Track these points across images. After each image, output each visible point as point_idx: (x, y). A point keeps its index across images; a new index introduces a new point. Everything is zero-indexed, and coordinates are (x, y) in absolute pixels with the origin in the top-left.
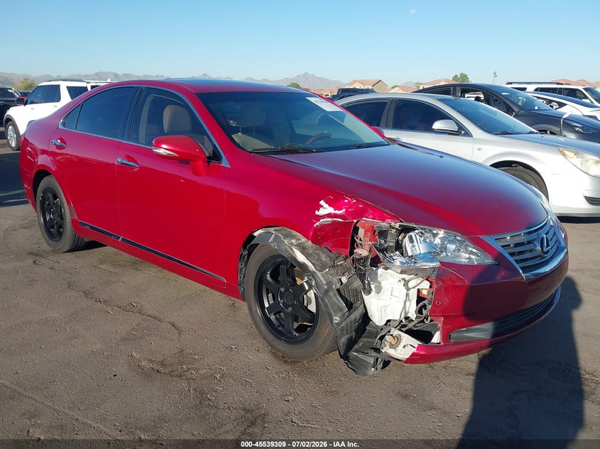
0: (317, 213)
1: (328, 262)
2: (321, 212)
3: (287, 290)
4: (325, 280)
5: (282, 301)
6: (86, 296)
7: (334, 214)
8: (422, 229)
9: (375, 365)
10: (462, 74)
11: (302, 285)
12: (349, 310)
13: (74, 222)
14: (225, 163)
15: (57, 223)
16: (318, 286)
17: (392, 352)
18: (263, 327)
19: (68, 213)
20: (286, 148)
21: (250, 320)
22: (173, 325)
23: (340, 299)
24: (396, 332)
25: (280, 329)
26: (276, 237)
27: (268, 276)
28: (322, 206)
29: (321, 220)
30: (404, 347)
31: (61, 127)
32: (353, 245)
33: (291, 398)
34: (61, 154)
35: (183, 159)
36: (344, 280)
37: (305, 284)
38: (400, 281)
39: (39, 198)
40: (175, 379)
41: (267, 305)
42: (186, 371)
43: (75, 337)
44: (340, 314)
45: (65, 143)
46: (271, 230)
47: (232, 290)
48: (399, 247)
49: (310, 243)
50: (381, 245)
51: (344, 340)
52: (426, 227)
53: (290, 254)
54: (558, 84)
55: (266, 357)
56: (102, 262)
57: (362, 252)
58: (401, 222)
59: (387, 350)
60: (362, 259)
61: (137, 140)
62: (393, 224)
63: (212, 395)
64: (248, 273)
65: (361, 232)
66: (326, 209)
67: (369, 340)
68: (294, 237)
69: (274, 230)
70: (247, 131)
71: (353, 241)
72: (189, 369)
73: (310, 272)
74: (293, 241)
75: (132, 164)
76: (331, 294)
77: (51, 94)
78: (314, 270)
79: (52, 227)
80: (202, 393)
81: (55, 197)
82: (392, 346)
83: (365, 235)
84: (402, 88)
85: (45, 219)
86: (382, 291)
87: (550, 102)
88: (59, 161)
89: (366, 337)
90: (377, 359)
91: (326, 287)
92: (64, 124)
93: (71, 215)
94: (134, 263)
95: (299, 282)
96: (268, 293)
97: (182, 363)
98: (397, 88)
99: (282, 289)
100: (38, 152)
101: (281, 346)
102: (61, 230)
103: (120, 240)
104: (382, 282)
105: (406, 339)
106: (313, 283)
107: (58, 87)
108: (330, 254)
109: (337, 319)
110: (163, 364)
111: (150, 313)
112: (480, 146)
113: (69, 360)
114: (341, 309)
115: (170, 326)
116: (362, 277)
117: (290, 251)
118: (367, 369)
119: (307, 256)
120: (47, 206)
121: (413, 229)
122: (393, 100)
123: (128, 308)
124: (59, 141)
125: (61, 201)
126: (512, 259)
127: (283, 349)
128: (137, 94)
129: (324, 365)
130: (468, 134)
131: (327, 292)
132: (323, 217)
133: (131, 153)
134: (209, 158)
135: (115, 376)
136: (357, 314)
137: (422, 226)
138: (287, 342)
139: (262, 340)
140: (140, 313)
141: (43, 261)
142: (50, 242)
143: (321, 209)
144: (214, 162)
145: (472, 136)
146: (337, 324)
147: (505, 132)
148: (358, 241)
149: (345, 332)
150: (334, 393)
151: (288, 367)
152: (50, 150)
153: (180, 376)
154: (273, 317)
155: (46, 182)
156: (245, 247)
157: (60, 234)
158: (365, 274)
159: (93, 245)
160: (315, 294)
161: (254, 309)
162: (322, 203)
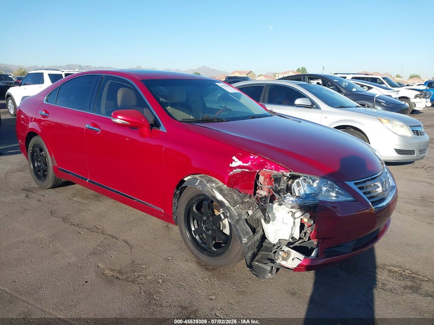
0: (231, 165)
1: (239, 200)
2: (234, 165)
3: (208, 218)
4: (237, 213)
5: (204, 226)
6: (64, 222)
7: (243, 166)
8: (305, 177)
9: (271, 272)
10: (302, 68)
11: (219, 215)
12: (253, 234)
13: (55, 169)
14: (163, 129)
15: (43, 168)
16: (231, 217)
17: (284, 263)
18: (190, 244)
19: (51, 162)
20: (205, 119)
21: (180, 238)
22: (126, 242)
23: (247, 226)
24: (286, 249)
25: (203, 245)
26: (201, 181)
27: (194, 208)
28: (234, 160)
29: (234, 171)
30: (293, 259)
31: (45, 102)
32: (256, 187)
33: (213, 297)
34: (44, 121)
35: (134, 126)
36: (250, 212)
37: (221, 215)
38: (289, 213)
39: (30, 151)
40: (130, 283)
41: (193, 229)
42: (137, 278)
43: (57, 253)
44: (247, 237)
45: (48, 113)
46: (197, 176)
47: (168, 217)
48: (289, 189)
49: (225, 186)
50: (276, 188)
51: (250, 254)
52: (307, 175)
53: (211, 194)
54: (366, 74)
55: (193, 266)
56: (74, 195)
57: (262, 193)
58: (291, 172)
59: (280, 261)
60: (263, 198)
61: (99, 112)
62: (285, 174)
63: (157, 296)
64: (180, 206)
65: (261, 178)
66: (237, 163)
67: (265, 253)
68: (213, 182)
69: (200, 177)
70: (174, 105)
71: (256, 185)
72: (139, 276)
73: (226, 207)
74: (214, 185)
75: (96, 129)
76: (241, 222)
77: (37, 79)
78: (229, 205)
79: (39, 171)
80: (150, 294)
81: (41, 150)
82: (284, 259)
83: (264, 180)
84: (265, 76)
85: (34, 166)
86: (276, 219)
87: (362, 86)
88: (43, 125)
89: (263, 251)
90: (272, 267)
91: (237, 218)
92: (47, 100)
93: (53, 163)
94: (97, 196)
95: (217, 213)
96: (194, 220)
97: (134, 272)
98: (262, 77)
99: (205, 218)
100: (30, 120)
101: (204, 258)
102: (46, 173)
103: (87, 181)
104: (276, 214)
105: (294, 254)
106: (228, 215)
107: (42, 74)
108: (240, 194)
109: (245, 240)
110: (120, 272)
111: (109, 233)
112: (326, 115)
113: (52, 270)
114: (248, 233)
115: (124, 243)
116: (264, 211)
117: (212, 192)
118: (265, 274)
119: (224, 195)
120: (35, 156)
121: (299, 177)
122: (267, 85)
123: (94, 229)
124: (44, 112)
125: (46, 154)
126: (365, 197)
127: (206, 260)
128: (99, 80)
129: (234, 272)
130: (318, 107)
131: (238, 221)
132: (235, 168)
133: (96, 121)
134: (151, 125)
135: (86, 282)
136: (258, 236)
137: (305, 175)
138: (208, 255)
139: (189, 253)
140: (102, 233)
141: (33, 195)
142: (38, 181)
143: (233, 162)
144: (155, 128)
145: (320, 109)
146: (245, 244)
147: (342, 106)
148: (259, 184)
149: (250, 249)
150: (243, 293)
151: (209, 273)
152: (37, 118)
153: (133, 282)
154: (197, 237)
155: (34, 140)
156: (177, 188)
157: (45, 176)
158: (266, 209)
159: (68, 183)
160: (229, 222)
161: (184, 231)
162: (234, 158)
